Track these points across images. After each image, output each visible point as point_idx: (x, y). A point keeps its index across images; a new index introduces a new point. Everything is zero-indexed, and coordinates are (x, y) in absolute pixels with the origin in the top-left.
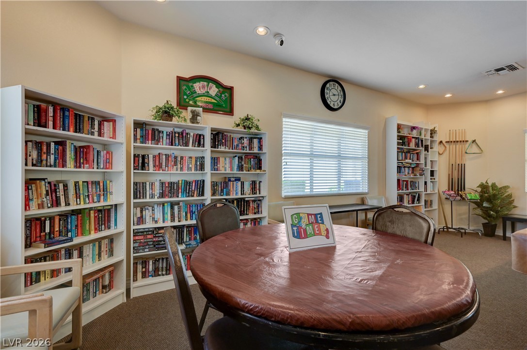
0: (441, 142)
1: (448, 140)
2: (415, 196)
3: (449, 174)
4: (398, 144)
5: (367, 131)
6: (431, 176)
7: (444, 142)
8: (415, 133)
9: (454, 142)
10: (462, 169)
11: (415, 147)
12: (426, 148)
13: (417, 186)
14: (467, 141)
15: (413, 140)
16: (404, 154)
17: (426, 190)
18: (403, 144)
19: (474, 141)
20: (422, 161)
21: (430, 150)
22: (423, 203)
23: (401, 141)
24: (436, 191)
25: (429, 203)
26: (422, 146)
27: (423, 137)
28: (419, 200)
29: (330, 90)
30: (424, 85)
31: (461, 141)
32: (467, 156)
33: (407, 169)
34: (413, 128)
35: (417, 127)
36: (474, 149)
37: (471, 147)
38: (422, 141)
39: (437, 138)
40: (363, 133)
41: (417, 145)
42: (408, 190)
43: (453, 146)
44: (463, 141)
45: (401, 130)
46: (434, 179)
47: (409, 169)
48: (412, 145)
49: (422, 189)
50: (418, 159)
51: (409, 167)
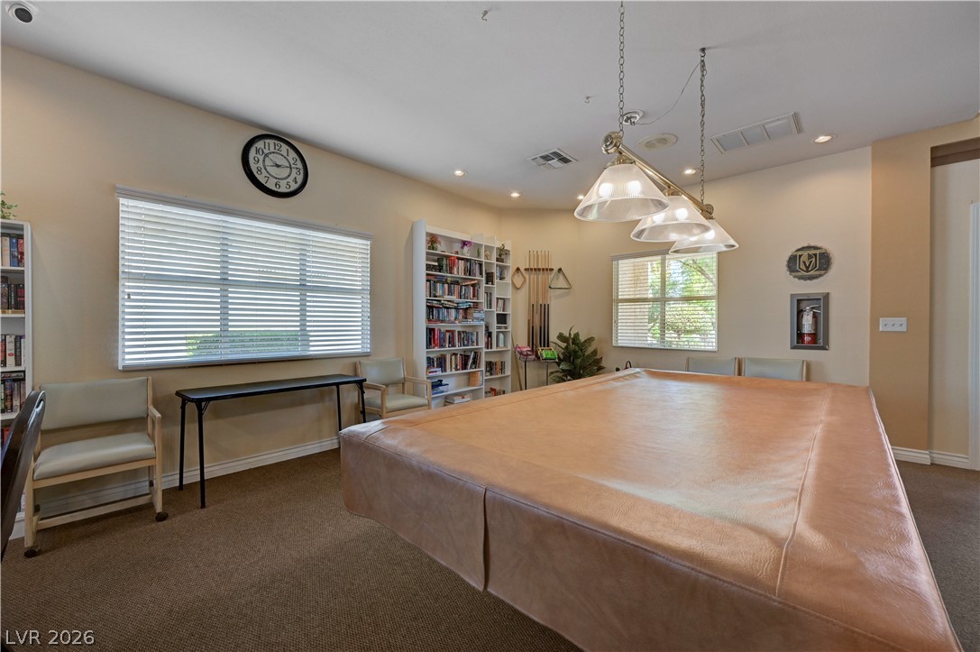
0: (518, 269)
1: (527, 267)
2: (468, 357)
3: (529, 321)
4: (429, 267)
5: (369, 243)
6: (498, 323)
7: (522, 270)
8: (466, 253)
9: (535, 269)
10: (545, 311)
11: (465, 274)
12: (490, 278)
13: (474, 338)
14: (552, 270)
15: (461, 263)
16: (446, 286)
17: (489, 345)
18: (440, 268)
19: (560, 270)
20: (482, 299)
21: (496, 281)
22: (483, 367)
23: (436, 264)
24: (509, 347)
25: (499, 366)
26: (481, 274)
27: (483, 259)
28: (475, 362)
29: (266, 155)
30: (463, 171)
31: (543, 269)
32: (552, 293)
33: (453, 312)
34: (464, 243)
35: (469, 242)
36: (561, 283)
37: (557, 279)
38: (481, 265)
39: (511, 263)
40: (360, 246)
41: (469, 271)
42: (454, 346)
43: (533, 276)
44: (547, 269)
45: (435, 245)
46: (506, 328)
47: (458, 312)
48: (459, 271)
49: (482, 345)
50: (474, 296)
51: (457, 309)
